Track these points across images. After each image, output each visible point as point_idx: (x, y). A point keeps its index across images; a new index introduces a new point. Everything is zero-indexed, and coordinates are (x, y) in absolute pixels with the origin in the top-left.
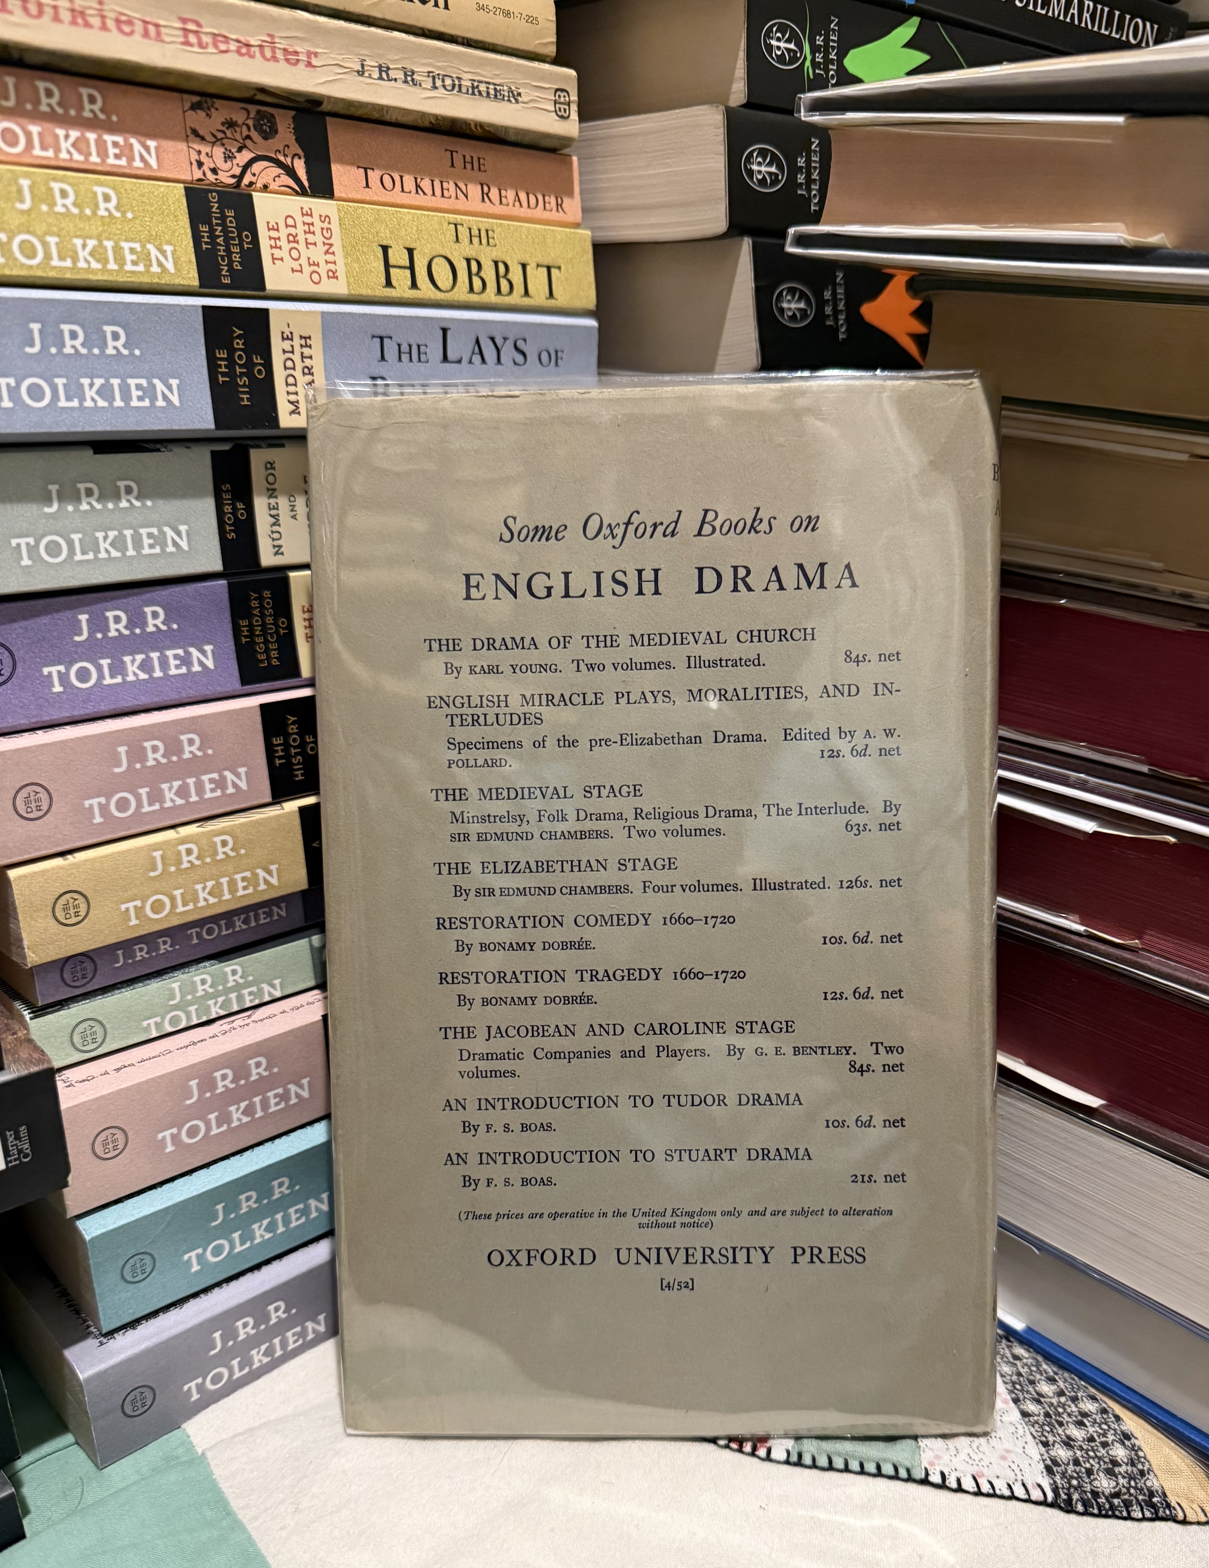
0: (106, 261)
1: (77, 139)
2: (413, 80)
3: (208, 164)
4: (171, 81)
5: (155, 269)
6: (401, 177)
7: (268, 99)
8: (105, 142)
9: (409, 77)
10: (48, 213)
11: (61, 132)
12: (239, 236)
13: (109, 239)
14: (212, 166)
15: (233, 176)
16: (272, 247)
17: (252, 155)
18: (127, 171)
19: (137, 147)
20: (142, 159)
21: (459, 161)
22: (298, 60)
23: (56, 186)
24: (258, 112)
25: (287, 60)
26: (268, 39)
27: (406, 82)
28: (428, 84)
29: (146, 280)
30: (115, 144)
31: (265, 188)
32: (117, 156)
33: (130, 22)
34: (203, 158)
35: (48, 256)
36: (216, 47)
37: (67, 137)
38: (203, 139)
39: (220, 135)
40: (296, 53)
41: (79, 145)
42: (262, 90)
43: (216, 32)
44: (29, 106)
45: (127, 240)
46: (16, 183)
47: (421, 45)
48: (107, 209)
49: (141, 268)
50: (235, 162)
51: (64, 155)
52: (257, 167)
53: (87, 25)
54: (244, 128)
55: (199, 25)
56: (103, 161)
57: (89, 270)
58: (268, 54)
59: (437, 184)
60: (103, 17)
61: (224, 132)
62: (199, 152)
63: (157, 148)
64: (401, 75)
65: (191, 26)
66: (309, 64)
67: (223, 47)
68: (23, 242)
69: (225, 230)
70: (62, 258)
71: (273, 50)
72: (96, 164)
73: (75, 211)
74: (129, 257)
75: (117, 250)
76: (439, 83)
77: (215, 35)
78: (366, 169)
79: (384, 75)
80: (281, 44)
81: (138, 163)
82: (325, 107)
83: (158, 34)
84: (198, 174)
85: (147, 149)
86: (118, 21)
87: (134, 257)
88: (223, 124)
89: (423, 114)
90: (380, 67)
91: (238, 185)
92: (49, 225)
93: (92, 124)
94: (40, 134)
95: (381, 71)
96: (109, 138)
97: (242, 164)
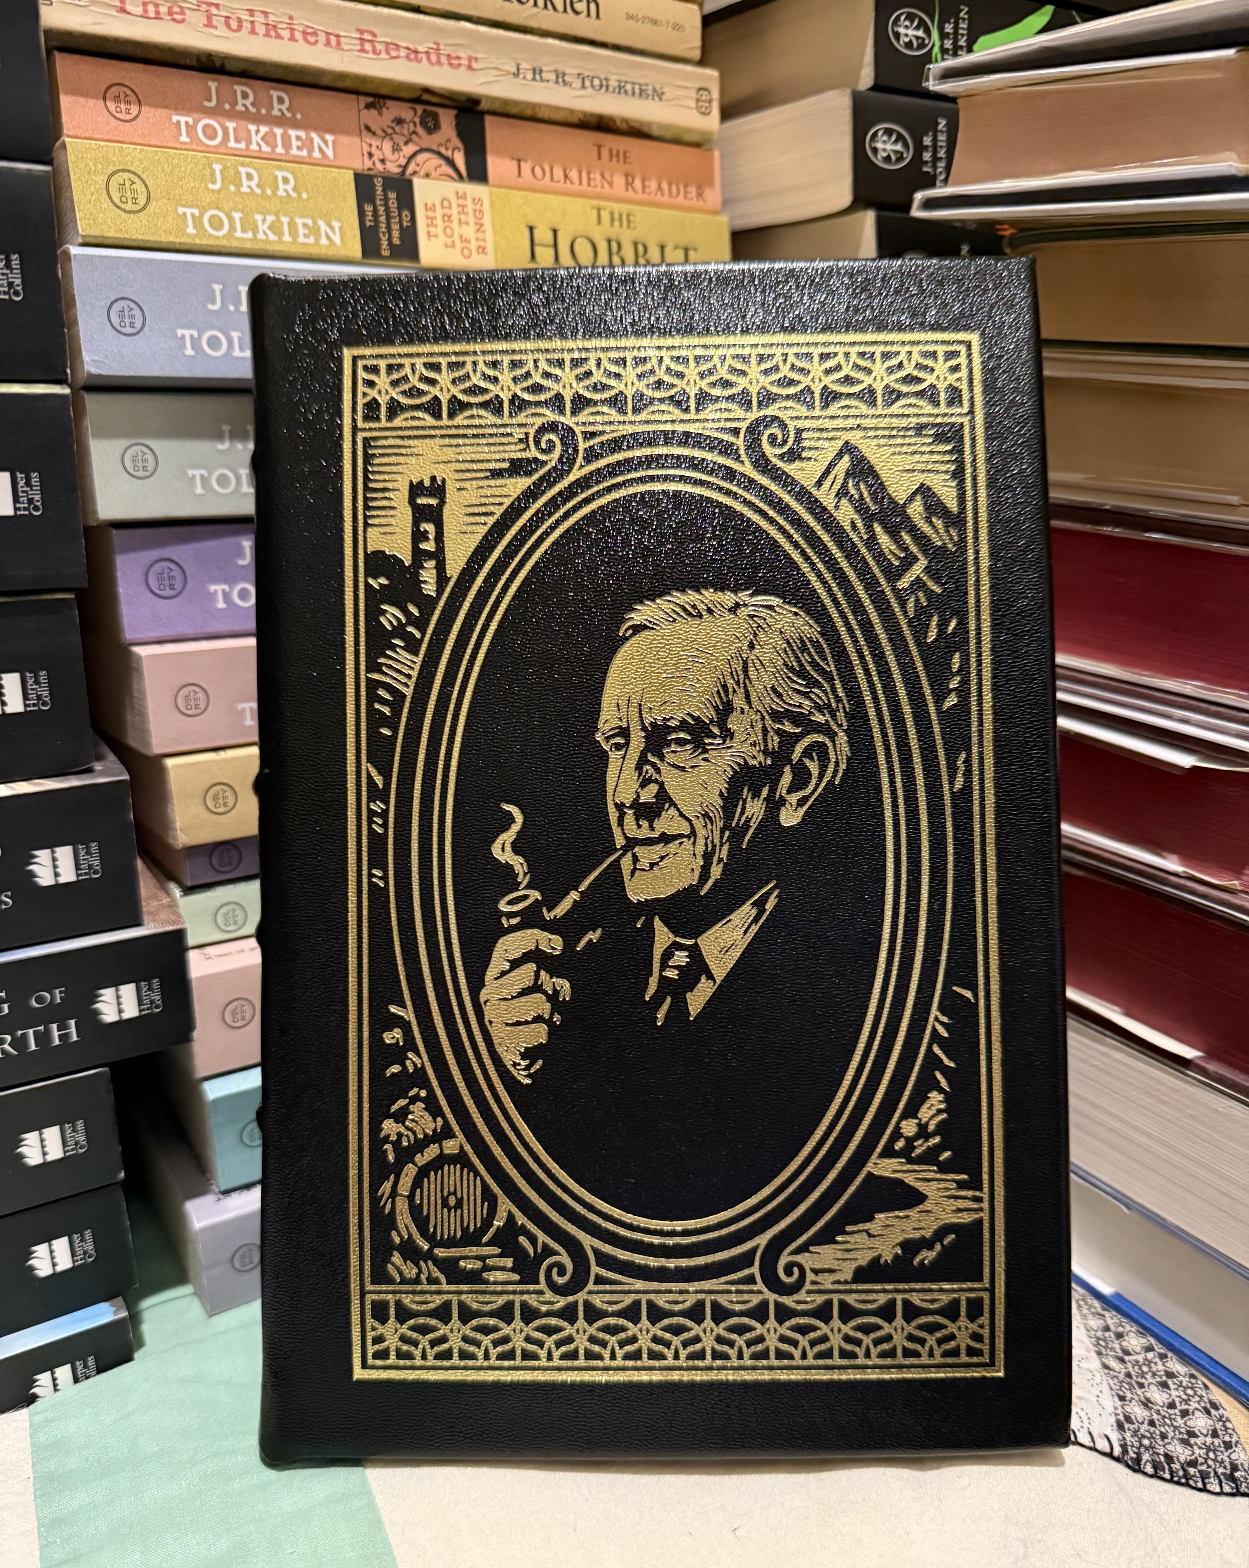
0: (280, 234)
1: (266, 133)
2: (564, 81)
3: (377, 155)
4: (348, 84)
5: (324, 241)
6: (551, 169)
7: (434, 99)
8: (290, 136)
9: (560, 78)
10: (235, 193)
11: (252, 128)
12: (400, 215)
13: (285, 215)
14: (381, 157)
15: (400, 166)
16: (428, 225)
17: (416, 148)
18: (307, 160)
19: (317, 140)
20: (320, 149)
21: (605, 152)
22: (460, 65)
23: (243, 170)
24: (425, 111)
25: (450, 64)
26: (435, 46)
27: (557, 82)
28: (577, 83)
29: (315, 251)
30: (298, 138)
31: (427, 175)
32: (299, 148)
33: (315, 34)
34: (374, 150)
35: (232, 228)
36: (388, 53)
37: (257, 131)
38: (374, 133)
39: (389, 131)
40: (458, 58)
41: (267, 139)
42: (427, 90)
43: (389, 41)
44: (227, 106)
45: (301, 216)
46: (211, 168)
47: (573, 50)
48: (286, 191)
49: (311, 240)
50: (402, 154)
51: (254, 147)
52: (421, 158)
53: (279, 37)
54: (411, 125)
55: (374, 35)
56: (287, 152)
57: (267, 241)
58: (434, 58)
59: (584, 174)
60: (292, 30)
61: (393, 129)
62: (371, 145)
63: (334, 142)
64: (553, 77)
65: (367, 36)
66: (470, 67)
67: (394, 54)
68: (213, 216)
69: (387, 210)
70: (244, 230)
71: (438, 55)
72: (281, 154)
73: (258, 191)
74: (301, 231)
75: (292, 225)
76: (587, 83)
77: (387, 43)
78: (519, 161)
79: (537, 77)
80: (445, 50)
81: (317, 154)
82: (484, 106)
83: (339, 43)
84: (368, 164)
85: (326, 142)
86: (304, 33)
87: (307, 231)
88: (393, 121)
89: (572, 111)
90: (534, 70)
91: (403, 173)
92: (235, 202)
93: (281, 121)
94: (235, 129)
95: (534, 74)
96: (293, 133)
97: (408, 155)
